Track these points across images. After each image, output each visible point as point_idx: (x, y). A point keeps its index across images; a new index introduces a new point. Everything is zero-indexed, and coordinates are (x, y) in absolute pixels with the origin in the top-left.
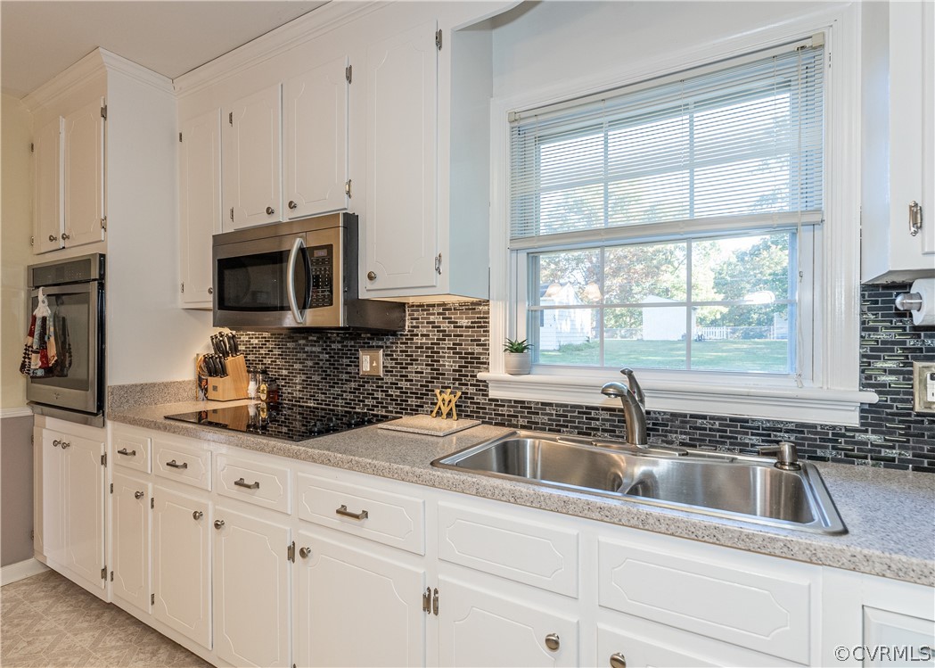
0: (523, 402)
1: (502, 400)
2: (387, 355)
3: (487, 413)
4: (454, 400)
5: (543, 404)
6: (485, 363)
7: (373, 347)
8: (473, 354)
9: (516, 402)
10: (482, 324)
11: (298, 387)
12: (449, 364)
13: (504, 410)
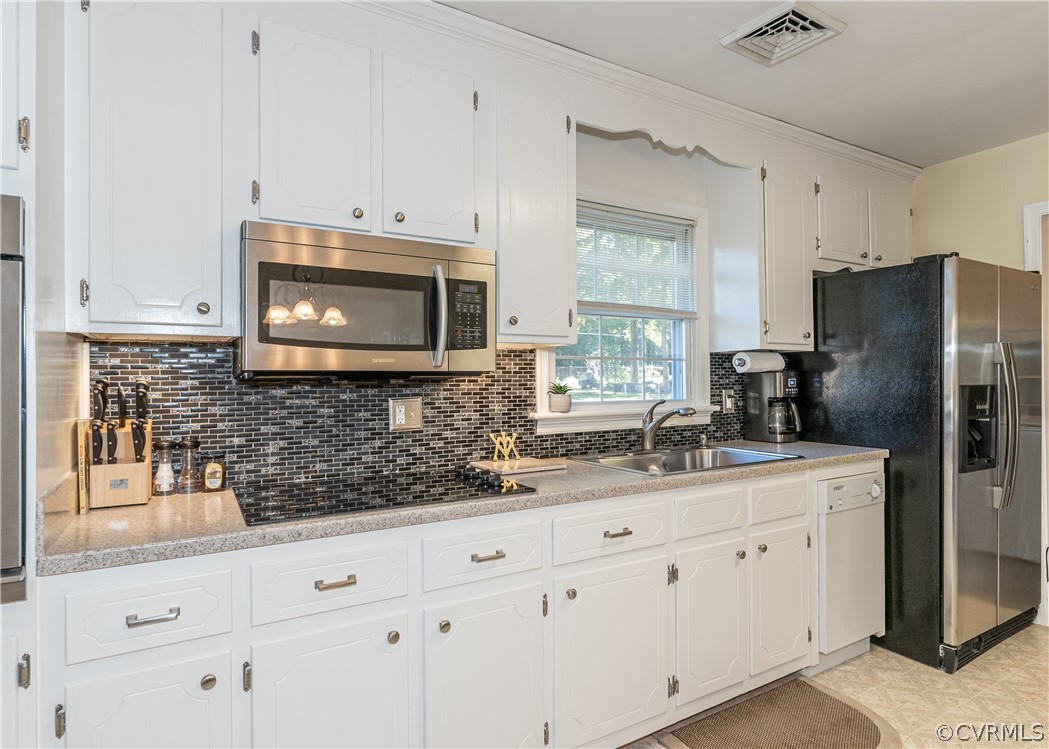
0: (562, 435)
1: (546, 436)
2: (426, 404)
3: (534, 450)
4: (512, 441)
5: (577, 434)
6: (531, 405)
7: (408, 395)
8: (520, 397)
9: (557, 435)
10: (528, 370)
11: (271, 460)
12: (497, 408)
13: (547, 444)
